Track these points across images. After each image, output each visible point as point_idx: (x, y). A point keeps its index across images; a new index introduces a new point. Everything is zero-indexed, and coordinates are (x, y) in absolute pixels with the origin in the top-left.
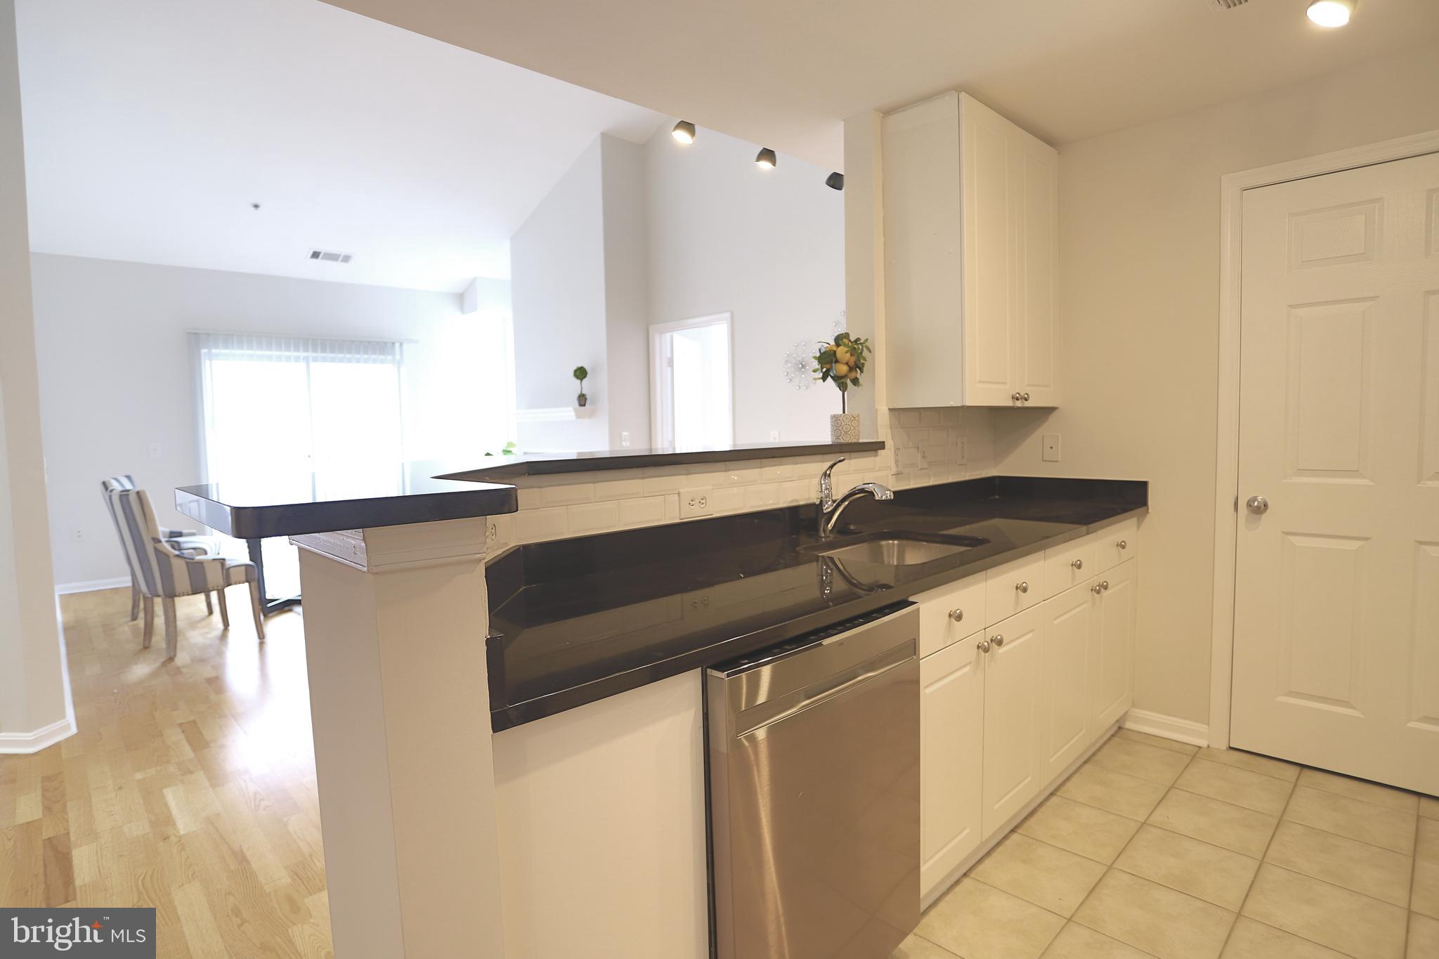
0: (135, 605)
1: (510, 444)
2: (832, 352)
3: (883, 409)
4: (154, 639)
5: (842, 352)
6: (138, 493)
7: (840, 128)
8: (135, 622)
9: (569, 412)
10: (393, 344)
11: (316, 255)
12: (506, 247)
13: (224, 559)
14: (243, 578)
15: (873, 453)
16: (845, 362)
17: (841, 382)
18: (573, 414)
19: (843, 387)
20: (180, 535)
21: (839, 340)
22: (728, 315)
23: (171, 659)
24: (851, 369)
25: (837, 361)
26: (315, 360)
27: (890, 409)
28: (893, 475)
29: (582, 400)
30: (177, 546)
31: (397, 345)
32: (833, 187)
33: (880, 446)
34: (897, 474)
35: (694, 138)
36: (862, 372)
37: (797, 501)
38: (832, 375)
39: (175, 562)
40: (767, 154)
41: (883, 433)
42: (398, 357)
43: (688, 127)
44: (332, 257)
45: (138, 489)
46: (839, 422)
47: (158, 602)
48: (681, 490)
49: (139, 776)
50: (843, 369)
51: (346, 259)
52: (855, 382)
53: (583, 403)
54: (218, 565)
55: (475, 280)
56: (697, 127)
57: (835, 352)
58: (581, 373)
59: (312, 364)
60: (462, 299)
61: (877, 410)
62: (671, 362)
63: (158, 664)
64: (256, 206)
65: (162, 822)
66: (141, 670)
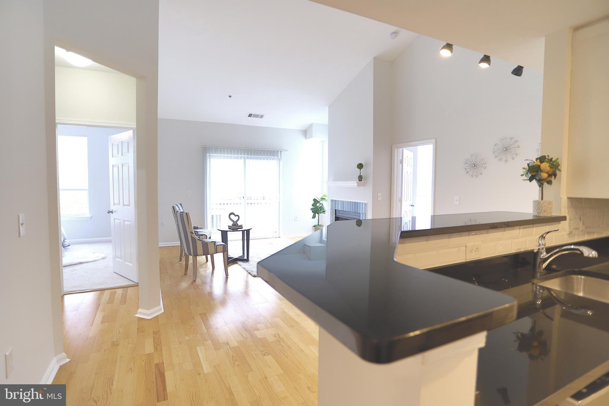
0: (181, 255)
1: (325, 195)
2: (538, 166)
3: (564, 198)
4: (188, 270)
5: (545, 166)
6: (186, 213)
7: (543, 40)
8: (181, 262)
9: (354, 183)
10: (278, 151)
11: (250, 115)
12: (327, 109)
13: (215, 242)
14: (222, 250)
15: (558, 222)
16: (546, 172)
17: (541, 182)
18: (356, 184)
19: (541, 185)
20: (197, 228)
21: (542, 159)
22: (434, 140)
23: (195, 281)
24: (550, 176)
25: (541, 171)
26: (248, 158)
27: (568, 198)
28: (568, 234)
29: (360, 178)
30: (196, 233)
31: (279, 152)
32: (516, 75)
33: (564, 218)
34: (570, 233)
35: (452, 53)
36: (555, 178)
37: (519, 249)
38: (537, 178)
39: (198, 242)
40: (486, 59)
41: (564, 212)
42: (279, 157)
43: (449, 46)
44: (256, 116)
45: (186, 212)
46: (541, 205)
47: (191, 257)
48: (467, 244)
49: (187, 338)
50: (544, 175)
51: (262, 117)
52: (550, 182)
53: (361, 180)
54: (213, 244)
55: (312, 124)
56: (454, 47)
57: (539, 166)
58: (360, 166)
59: (247, 160)
60: (306, 132)
61: (561, 198)
62: (402, 162)
63: (190, 283)
64: (230, 97)
65: (197, 364)
66: (184, 285)
